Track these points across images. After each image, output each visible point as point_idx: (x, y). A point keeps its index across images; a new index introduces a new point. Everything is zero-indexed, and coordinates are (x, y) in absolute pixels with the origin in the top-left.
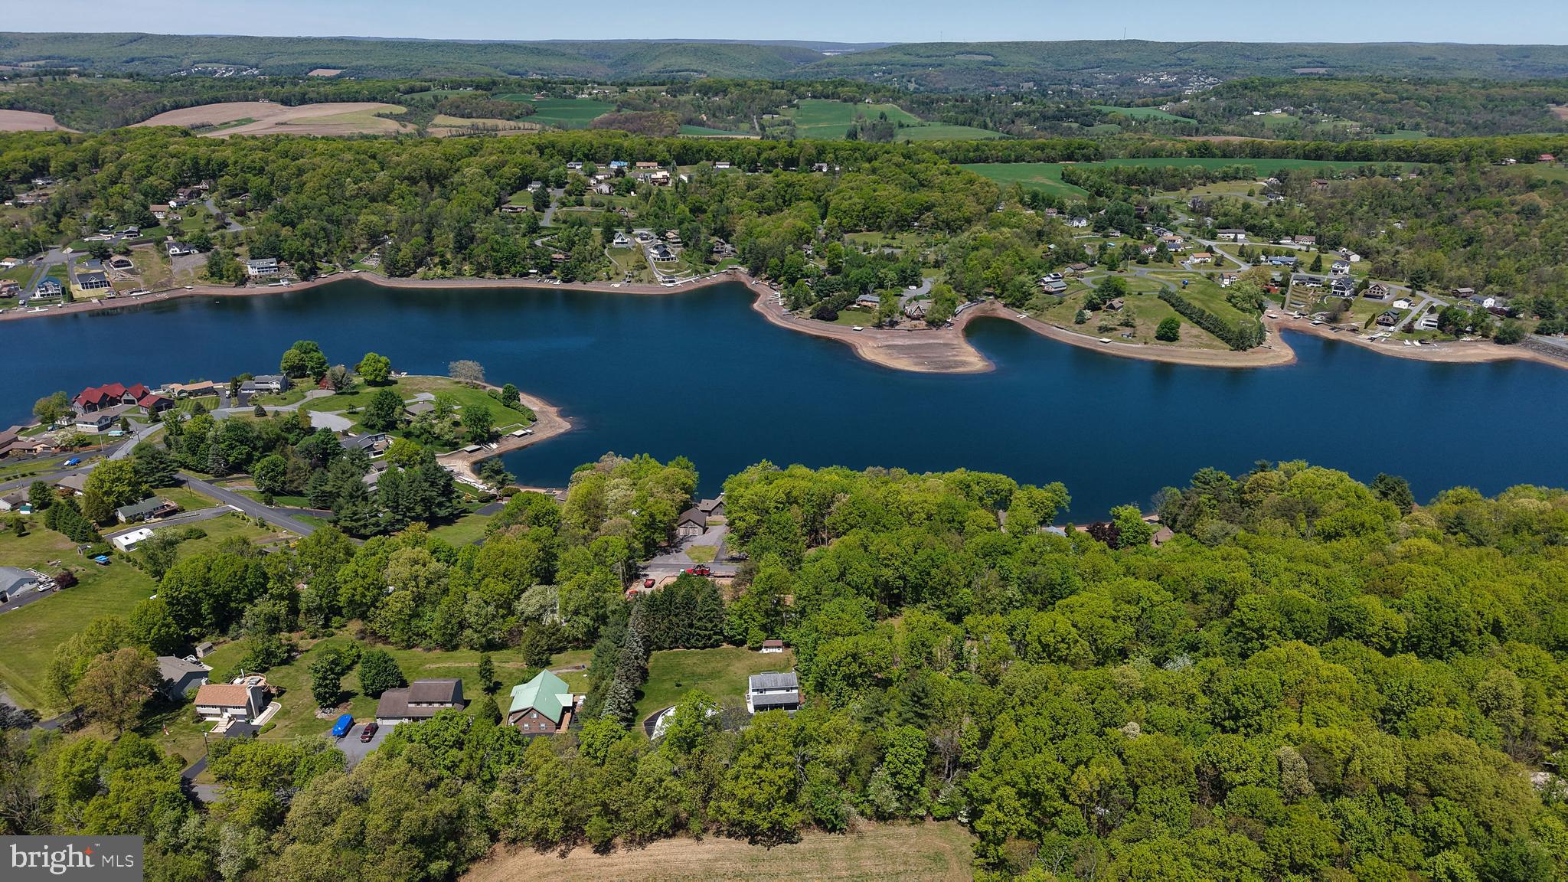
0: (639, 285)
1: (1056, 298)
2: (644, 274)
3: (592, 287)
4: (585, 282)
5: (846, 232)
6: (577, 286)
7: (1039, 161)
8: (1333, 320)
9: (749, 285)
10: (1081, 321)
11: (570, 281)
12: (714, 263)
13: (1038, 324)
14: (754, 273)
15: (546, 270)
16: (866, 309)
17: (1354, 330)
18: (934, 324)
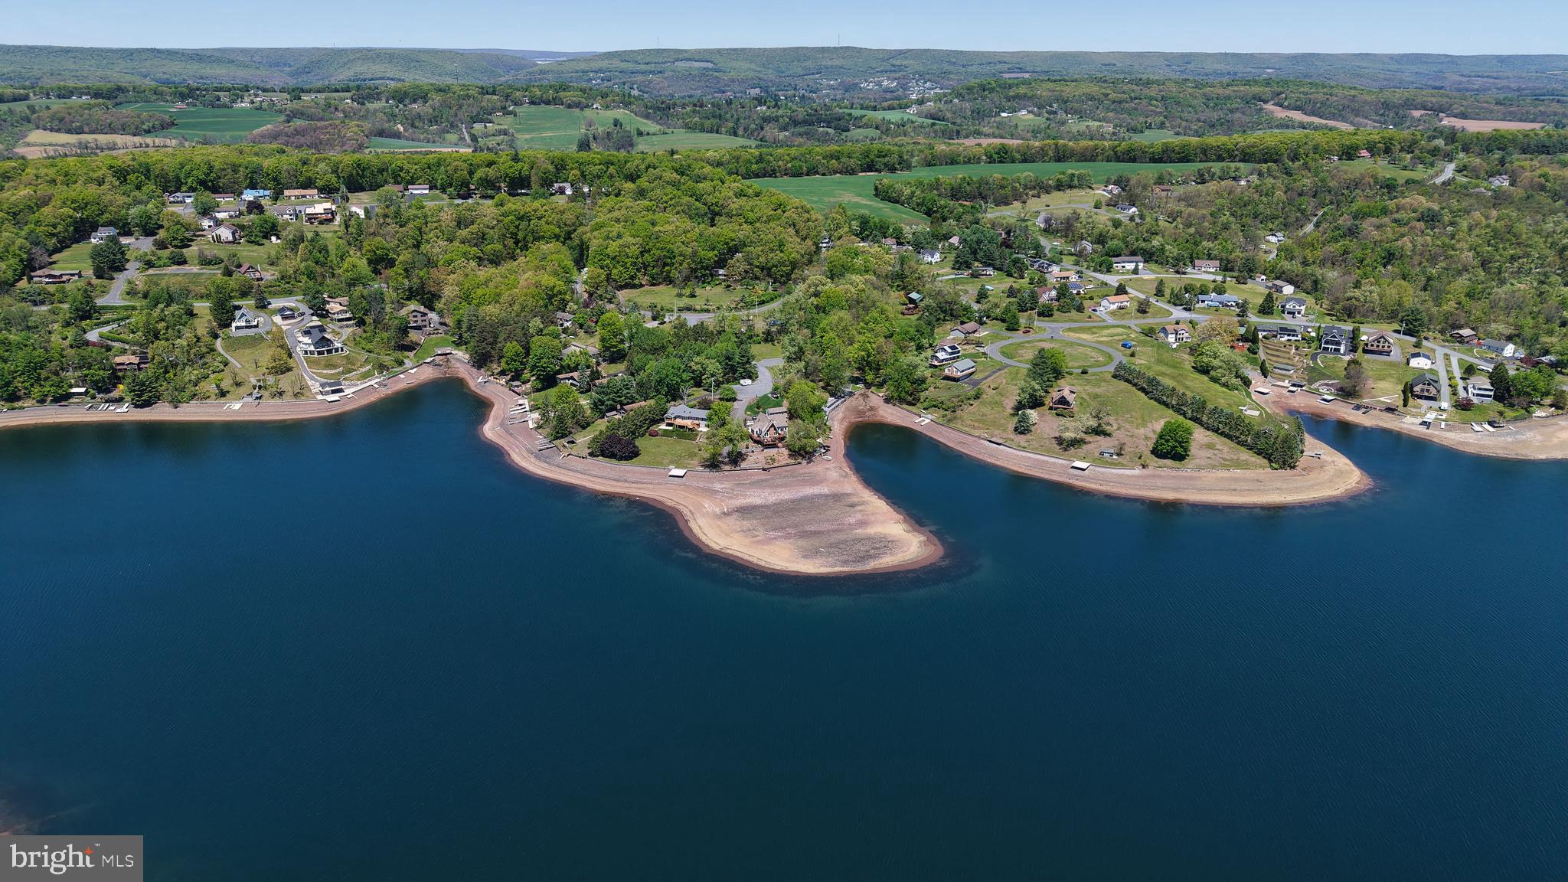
0: (277, 401)
1: (966, 388)
2: (285, 382)
3: (190, 412)
4: (176, 403)
5: (621, 288)
6: (161, 412)
7: (836, 172)
8: (1348, 393)
9: (472, 385)
10: (1022, 429)
11: (147, 404)
12: (410, 348)
13: (954, 435)
14: (481, 361)
15: (104, 386)
16: (686, 433)
17: (1390, 410)
18: (802, 453)
